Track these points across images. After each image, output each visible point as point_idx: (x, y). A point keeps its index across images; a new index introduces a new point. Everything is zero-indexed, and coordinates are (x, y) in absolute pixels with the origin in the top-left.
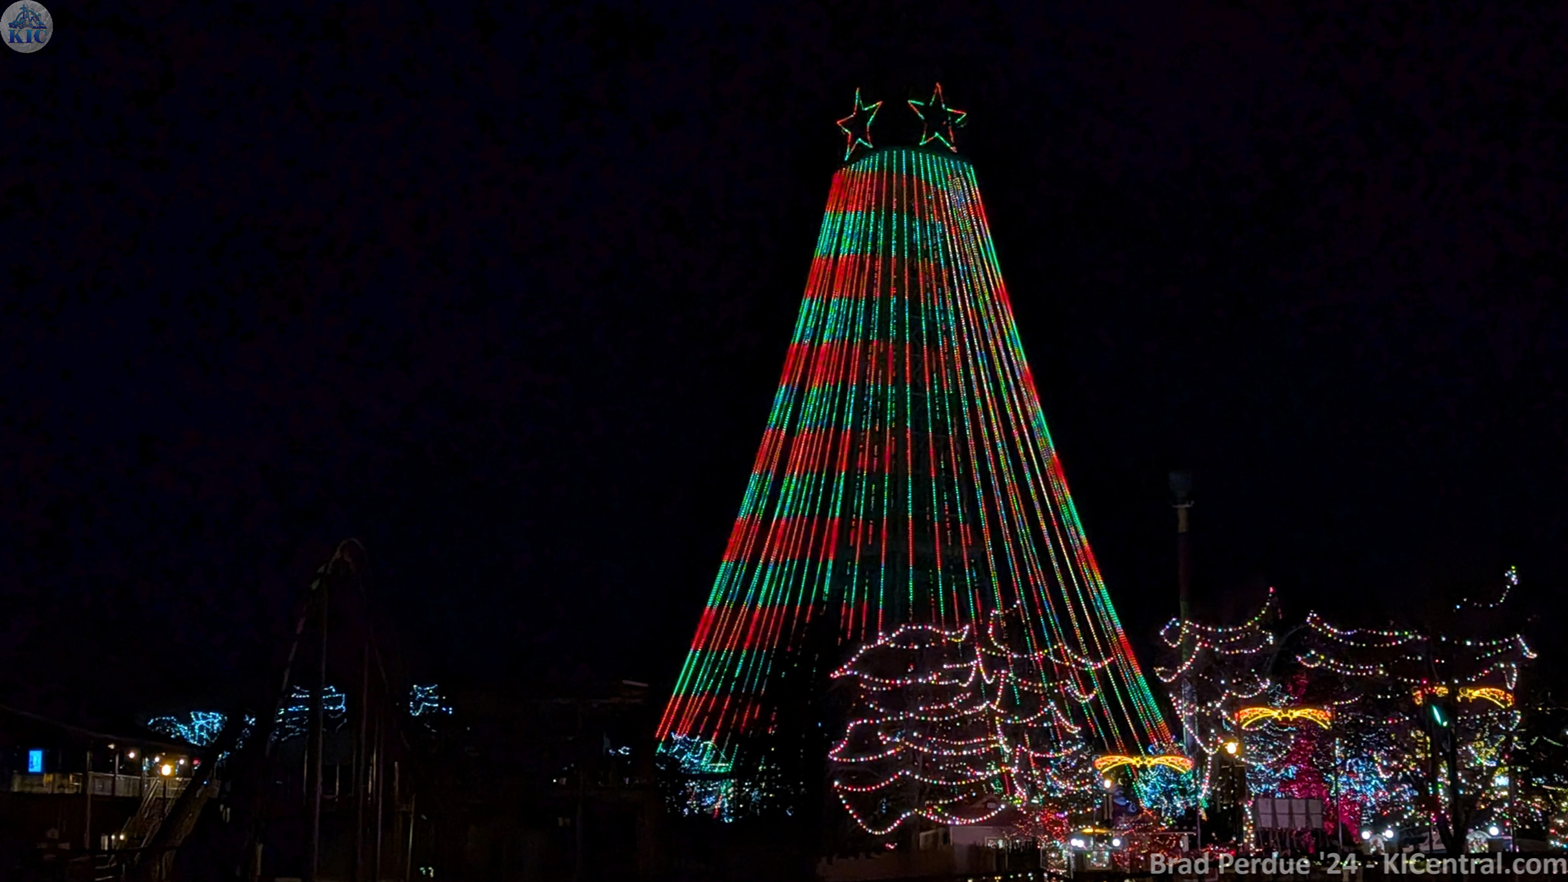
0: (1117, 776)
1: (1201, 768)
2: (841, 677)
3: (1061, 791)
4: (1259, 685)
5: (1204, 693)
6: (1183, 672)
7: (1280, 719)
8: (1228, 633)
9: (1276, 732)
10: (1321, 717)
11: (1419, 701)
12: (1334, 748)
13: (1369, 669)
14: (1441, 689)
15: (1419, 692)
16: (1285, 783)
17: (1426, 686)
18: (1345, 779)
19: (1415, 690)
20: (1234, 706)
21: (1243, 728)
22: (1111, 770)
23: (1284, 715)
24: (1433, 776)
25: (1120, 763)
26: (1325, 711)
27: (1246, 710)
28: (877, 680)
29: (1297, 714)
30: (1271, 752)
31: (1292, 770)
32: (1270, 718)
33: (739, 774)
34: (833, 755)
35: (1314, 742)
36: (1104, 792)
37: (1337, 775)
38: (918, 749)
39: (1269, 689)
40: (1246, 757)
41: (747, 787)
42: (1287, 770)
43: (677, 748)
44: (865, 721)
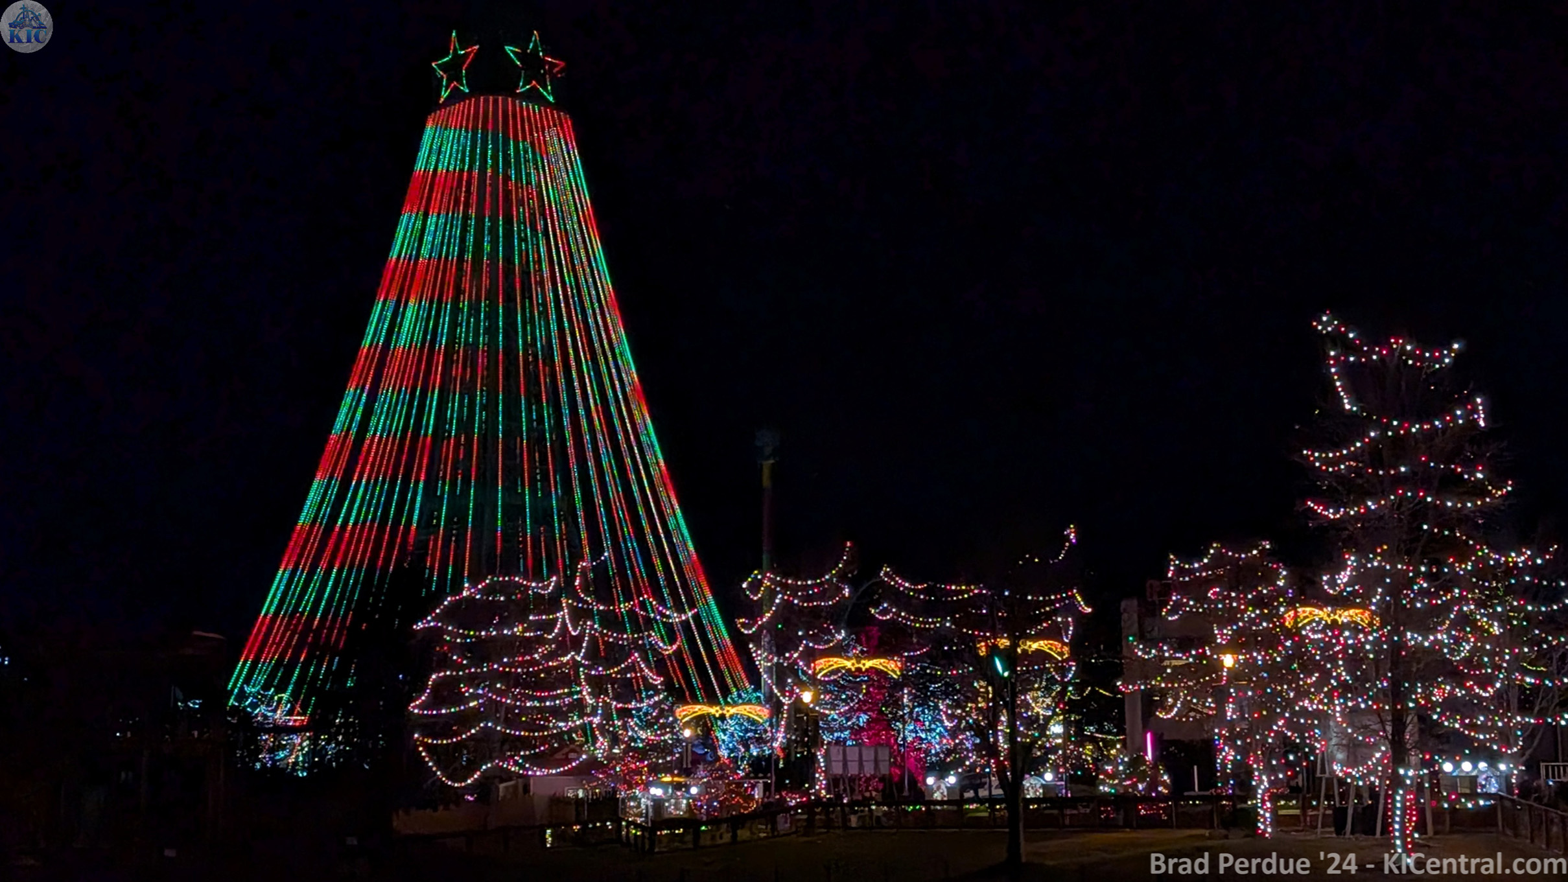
0: (697, 725)
1: (778, 717)
2: (424, 628)
3: (642, 740)
4: (834, 636)
5: (783, 644)
6: (763, 623)
7: (853, 669)
8: (807, 585)
9: (850, 681)
10: (891, 666)
11: (983, 652)
12: (902, 697)
13: (937, 622)
14: (1004, 641)
15: (983, 644)
16: (856, 732)
17: (989, 638)
18: (912, 727)
19: (980, 642)
20: (810, 656)
21: (819, 677)
22: (692, 720)
23: (857, 666)
24: (993, 724)
25: (699, 713)
26: (895, 661)
27: (822, 661)
28: (461, 631)
29: (869, 664)
30: (843, 701)
31: (864, 718)
32: (844, 668)
33: (316, 726)
34: (414, 707)
35: (883, 691)
36: (684, 741)
37: (904, 723)
38: (501, 701)
39: (844, 639)
40: (820, 705)
41: (323, 740)
42: (858, 718)
43: (249, 700)
44: (448, 673)
